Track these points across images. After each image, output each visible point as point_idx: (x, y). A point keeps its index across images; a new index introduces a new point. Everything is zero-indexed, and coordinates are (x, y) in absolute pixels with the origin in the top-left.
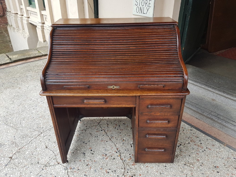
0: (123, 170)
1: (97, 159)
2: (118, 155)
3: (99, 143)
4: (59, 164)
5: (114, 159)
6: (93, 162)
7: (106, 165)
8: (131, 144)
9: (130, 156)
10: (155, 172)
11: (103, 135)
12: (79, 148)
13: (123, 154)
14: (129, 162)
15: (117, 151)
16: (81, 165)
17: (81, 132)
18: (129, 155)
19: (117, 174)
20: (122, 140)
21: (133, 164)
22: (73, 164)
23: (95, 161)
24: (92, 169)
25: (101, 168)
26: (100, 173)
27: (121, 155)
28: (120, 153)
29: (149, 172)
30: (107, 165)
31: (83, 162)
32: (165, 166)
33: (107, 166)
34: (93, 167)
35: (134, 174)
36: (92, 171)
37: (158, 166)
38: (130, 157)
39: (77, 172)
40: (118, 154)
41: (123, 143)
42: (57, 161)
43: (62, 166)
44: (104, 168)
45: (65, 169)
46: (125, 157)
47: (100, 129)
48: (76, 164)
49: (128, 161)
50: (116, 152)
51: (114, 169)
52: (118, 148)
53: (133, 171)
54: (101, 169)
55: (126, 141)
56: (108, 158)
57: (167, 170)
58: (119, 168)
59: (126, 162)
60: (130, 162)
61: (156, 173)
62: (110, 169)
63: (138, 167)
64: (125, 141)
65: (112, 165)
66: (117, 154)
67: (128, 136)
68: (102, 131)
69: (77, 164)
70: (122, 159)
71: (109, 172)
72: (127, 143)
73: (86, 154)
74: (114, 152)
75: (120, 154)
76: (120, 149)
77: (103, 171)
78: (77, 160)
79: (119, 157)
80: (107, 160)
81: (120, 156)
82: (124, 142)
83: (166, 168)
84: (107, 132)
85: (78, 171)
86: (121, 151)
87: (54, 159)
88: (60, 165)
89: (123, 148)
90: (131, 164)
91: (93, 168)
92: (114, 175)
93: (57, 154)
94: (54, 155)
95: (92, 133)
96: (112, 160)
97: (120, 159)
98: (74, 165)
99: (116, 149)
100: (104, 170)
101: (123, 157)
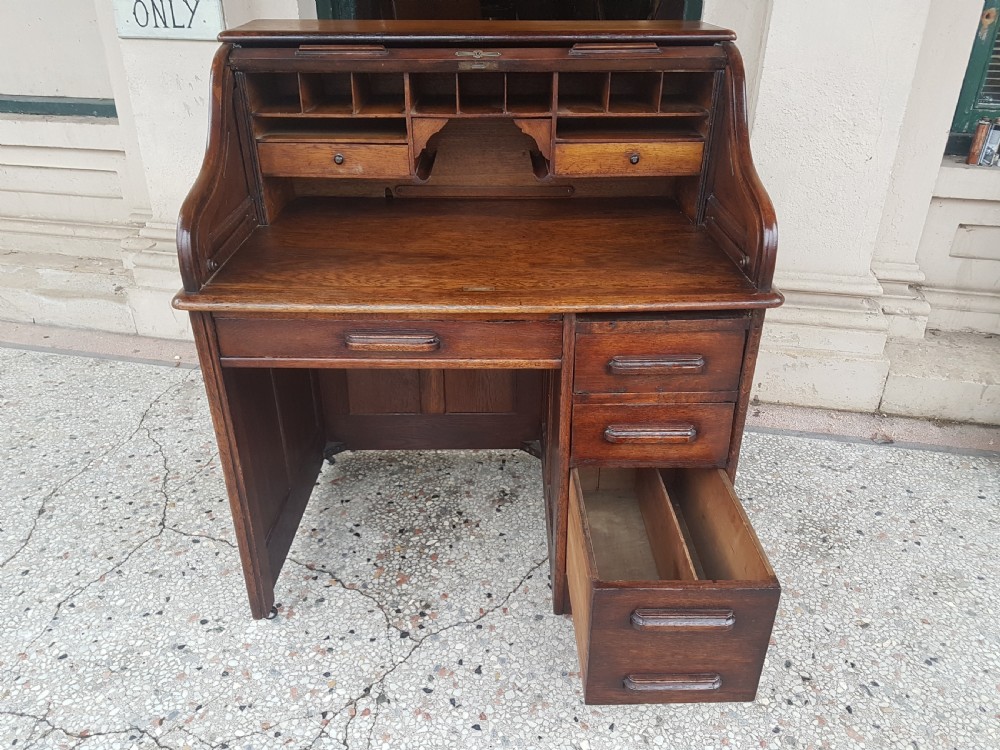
0: (379, 615)
1: (252, 636)
2: (326, 583)
3: (219, 583)
4: (88, 739)
5: (322, 600)
6: (243, 650)
7: (303, 634)
8: (352, 530)
9: (371, 562)
10: (482, 566)
11: (217, 554)
12: (139, 643)
13: (344, 573)
14: (382, 581)
15: (315, 574)
16: (197, 688)
17: (100, 585)
18: (366, 563)
19: (364, 637)
20: (307, 534)
21: (398, 579)
22: (157, 702)
23: (247, 646)
24: (257, 676)
25: (288, 653)
26: (298, 668)
27: (339, 577)
28: (331, 574)
29: (465, 573)
30: (307, 633)
31: (196, 674)
32: (501, 535)
33: (310, 635)
34: (252, 667)
35: (423, 603)
36: (263, 681)
37: (480, 544)
38: (375, 564)
39: (197, 717)
40: (326, 579)
41: (320, 540)
42: (68, 734)
43: (110, 735)
44: (302, 648)
45: (133, 737)
46: (357, 576)
47: (185, 538)
48: (172, 695)
49: (376, 581)
50: (315, 578)
51: (345, 628)
52: (309, 563)
53: (414, 597)
54: (292, 655)
55: (327, 528)
56: (295, 610)
57: (514, 542)
58: (359, 616)
59: (370, 586)
60: (385, 580)
61: (488, 566)
62: (328, 638)
63: (421, 578)
64: (323, 530)
65: (329, 620)
66: (319, 581)
67: (321, 512)
68: (198, 545)
69: (175, 694)
70: (352, 587)
71: (330, 646)
72: (334, 534)
73: (191, 644)
74: (304, 583)
75: (333, 577)
76: (324, 563)
77: (305, 658)
78: (161, 682)
79: (337, 587)
80: (297, 617)
81: (337, 580)
82: (319, 537)
83: (505, 537)
84: (222, 537)
85: (201, 711)
86: (328, 568)
87: (44, 736)
88: (94, 737)
89: (331, 556)
90: (394, 582)
91: (255, 670)
92: (357, 643)
93: (45, 711)
94: (31, 720)
95: (156, 568)
96: (313, 609)
97: (342, 590)
98: (166, 703)
99: (306, 570)
100: (307, 650)
101: (350, 578)
